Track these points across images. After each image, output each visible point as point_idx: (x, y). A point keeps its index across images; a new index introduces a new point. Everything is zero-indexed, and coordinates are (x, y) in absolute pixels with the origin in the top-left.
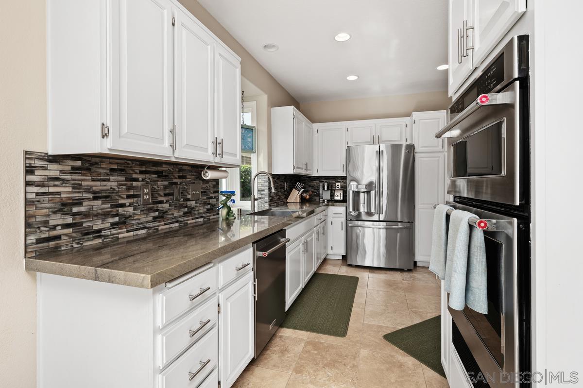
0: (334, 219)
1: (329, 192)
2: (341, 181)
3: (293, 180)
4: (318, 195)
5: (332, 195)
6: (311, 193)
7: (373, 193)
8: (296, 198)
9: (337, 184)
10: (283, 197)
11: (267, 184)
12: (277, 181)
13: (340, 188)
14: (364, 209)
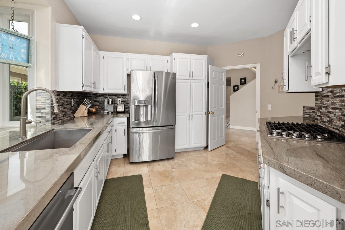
0: (118, 127)
1: (113, 105)
2: (122, 97)
3: (81, 97)
4: (103, 108)
5: (116, 108)
6: (97, 107)
7: (150, 106)
8: (84, 113)
9: (118, 99)
10: (69, 113)
11: (49, 101)
12: (62, 98)
13: (120, 102)
14: (143, 118)
